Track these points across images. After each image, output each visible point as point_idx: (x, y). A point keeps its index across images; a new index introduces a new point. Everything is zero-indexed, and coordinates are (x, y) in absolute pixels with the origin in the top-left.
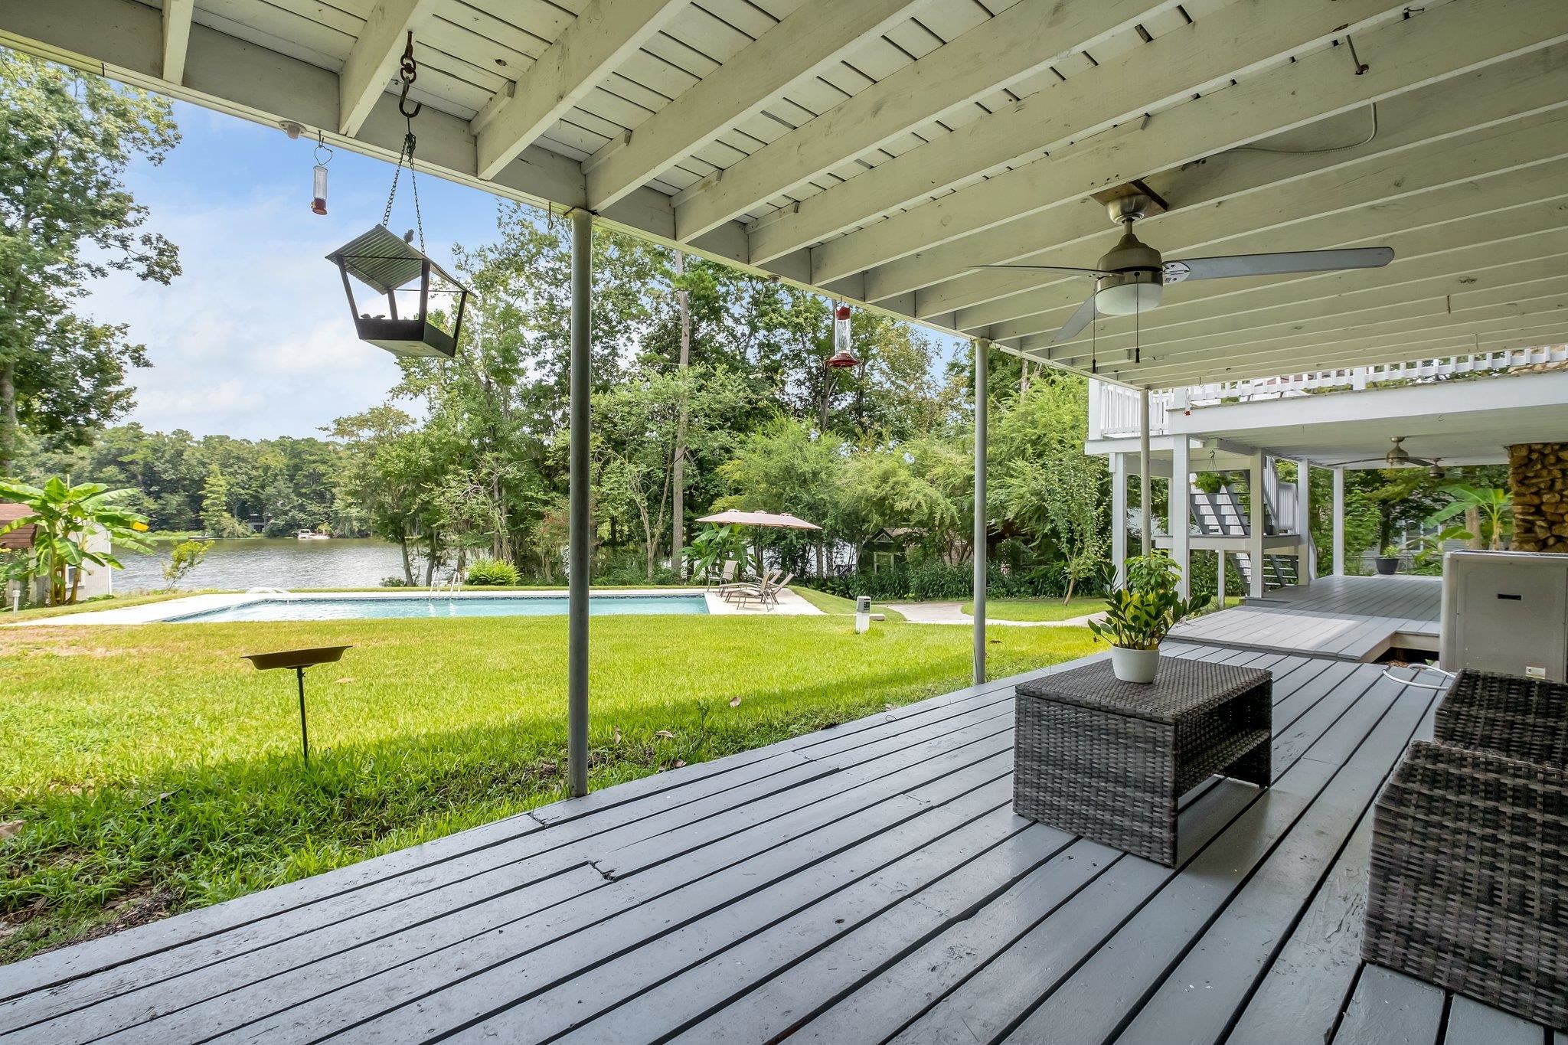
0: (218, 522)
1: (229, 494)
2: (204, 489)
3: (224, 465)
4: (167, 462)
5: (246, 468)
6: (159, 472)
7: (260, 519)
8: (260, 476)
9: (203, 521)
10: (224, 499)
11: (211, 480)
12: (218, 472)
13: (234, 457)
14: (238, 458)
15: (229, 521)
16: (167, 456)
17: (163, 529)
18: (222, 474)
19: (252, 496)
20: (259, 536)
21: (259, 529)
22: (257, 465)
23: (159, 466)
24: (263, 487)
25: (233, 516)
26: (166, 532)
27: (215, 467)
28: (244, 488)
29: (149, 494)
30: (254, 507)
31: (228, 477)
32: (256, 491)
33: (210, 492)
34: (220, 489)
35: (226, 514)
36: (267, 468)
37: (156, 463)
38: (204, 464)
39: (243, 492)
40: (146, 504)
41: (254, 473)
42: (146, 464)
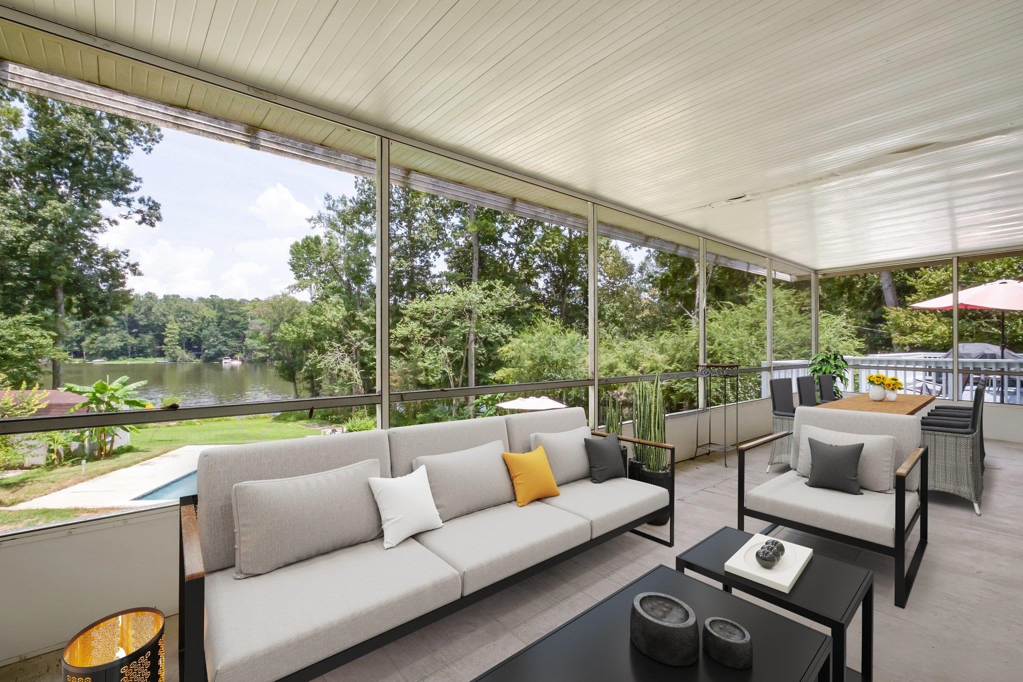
0: (174, 352)
1: (180, 334)
2: (165, 331)
3: (178, 316)
4: (142, 314)
5: (191, 317)
6: (138, 321)
7: (199, 349)
8: (199, 323)
9: (164, 351)
10: (178, 337)
11: (169, 326)
12: (173, 320)
13: (183, 311)
14: (186, 311)
15: (181, 352)
16: (142, 310)
17: (140, 356)
18: (176, 322)
19: (195, 336)
20: (199, 361)
21: (198, 356)
22: (198, 316)
23: (138, 317)
24: (201, 330)
25: (182, 348)
26: (141, 358)
27: (171, 317)
28: (189, 330)
29: (131, 334)
30: (195, 343)
31: (179, 323)
32: (196, 332)
33: (170, 333)
34: (175, 331)
35: (179, 348)
36: (204, 318)
37: (136, 315)
38: (165, 315)
39: (188, 333)
40: (129, 341)
41: (196, 321)
42: (130, 315)
